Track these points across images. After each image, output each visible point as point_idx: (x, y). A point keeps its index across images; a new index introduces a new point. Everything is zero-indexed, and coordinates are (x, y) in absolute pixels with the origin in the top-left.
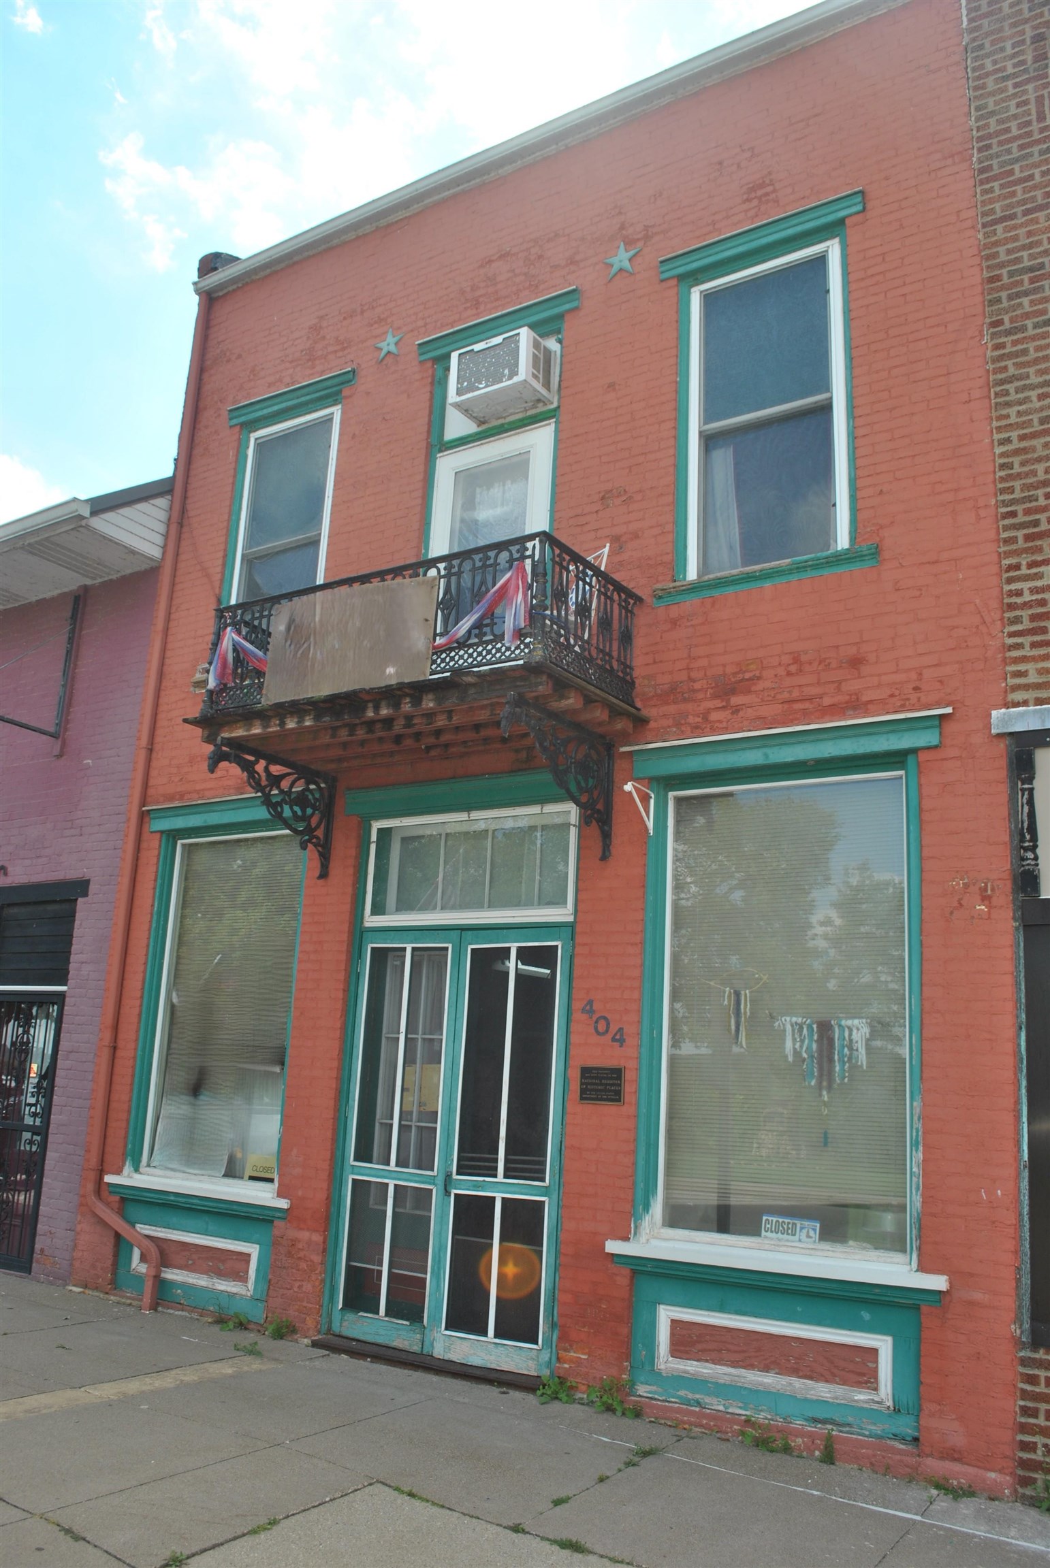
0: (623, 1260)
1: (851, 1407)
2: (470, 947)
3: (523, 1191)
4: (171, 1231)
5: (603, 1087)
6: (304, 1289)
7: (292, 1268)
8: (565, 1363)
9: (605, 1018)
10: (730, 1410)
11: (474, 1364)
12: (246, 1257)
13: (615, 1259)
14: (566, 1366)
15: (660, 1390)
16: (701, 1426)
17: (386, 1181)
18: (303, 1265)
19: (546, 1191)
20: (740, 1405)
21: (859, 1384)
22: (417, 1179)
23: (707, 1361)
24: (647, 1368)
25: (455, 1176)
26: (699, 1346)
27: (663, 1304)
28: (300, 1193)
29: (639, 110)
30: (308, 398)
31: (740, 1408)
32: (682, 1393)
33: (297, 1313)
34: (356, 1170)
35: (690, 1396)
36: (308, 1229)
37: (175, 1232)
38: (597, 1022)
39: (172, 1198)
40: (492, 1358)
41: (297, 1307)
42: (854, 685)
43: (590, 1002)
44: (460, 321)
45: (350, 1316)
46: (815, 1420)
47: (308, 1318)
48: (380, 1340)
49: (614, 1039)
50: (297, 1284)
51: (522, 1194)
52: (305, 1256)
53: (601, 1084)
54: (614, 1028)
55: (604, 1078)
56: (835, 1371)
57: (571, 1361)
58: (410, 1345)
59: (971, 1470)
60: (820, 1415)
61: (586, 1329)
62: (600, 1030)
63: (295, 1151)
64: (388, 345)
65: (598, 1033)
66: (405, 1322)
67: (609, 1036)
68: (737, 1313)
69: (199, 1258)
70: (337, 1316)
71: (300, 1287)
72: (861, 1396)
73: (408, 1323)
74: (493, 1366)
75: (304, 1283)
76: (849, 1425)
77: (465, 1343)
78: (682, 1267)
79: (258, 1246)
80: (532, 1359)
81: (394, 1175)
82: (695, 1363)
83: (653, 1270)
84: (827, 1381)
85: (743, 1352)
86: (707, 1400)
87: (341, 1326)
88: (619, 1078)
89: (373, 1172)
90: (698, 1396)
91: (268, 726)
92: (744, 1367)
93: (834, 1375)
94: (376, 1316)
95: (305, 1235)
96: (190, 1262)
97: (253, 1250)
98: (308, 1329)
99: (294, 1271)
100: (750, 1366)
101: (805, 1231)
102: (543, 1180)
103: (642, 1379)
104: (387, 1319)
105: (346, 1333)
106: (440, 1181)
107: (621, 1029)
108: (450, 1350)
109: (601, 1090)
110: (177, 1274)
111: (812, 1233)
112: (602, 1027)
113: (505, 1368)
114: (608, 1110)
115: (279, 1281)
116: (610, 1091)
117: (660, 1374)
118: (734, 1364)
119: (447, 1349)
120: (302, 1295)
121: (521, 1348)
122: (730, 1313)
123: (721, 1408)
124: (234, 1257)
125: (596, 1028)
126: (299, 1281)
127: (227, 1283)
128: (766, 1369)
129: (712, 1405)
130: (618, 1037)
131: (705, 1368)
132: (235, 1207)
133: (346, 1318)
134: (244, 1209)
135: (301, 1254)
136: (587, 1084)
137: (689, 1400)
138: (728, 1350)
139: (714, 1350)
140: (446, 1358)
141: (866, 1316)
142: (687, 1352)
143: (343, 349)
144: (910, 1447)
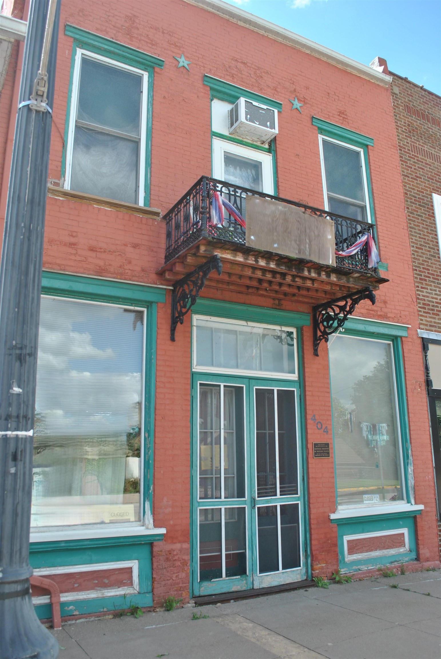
0: (335, 521)
1: (400, 554)
2: (255, 388)
3: (289, 500)
4: (56, 568)
5: (323, 451)
6: (180, 577)
7: (171, 567)
8: (317, 570)
9: (320, 422)
10: (369, 568)
11: (274, 585)
12: (129, 570)
13: (332, 521)
14: (317, 571)
15: (347, 569)
16: (367, 577)
17: (220, 507)
18: (178, 563)
19: (298, 499)
20: (371, 565)
21: (400, 546)
22: (236, 503)
23: (359, 553)
24: (342, 562)
25: (257, 499)
26: (356, 548)
27: (345, 535)
28: (171, 522)
29: (298, 47)
30: (130, 56)
31: (371, 566)
32: (354, 568)
33: (176, 592)
34: (201, 504)
35: (356, 568)
36: (179, 542)
37: (59, 568)
38: (317, 424)
39: (63, 545)
40: (282, 579)
41: (175, 588)
42: (385, 310)
43: (314, 416)
44: (224, 78)
45: (205, 584)
46: (392, 562)
47: (184, 593)
48: (223, 591)
49: (324, 431)
50: (175, 575)
51: (288, 502)
52: (179, 558)
53: (322, 450)
54: (324, 427)
55: (323, 448)
56: (394, 544)
57: (319, 568)
58: (241, 587)
59: (433, 563)
60: (393, 560)
61: (324, 553)
62: (319, 427)
63: (165, 499)
64: (183, 62)
65: (318, 429)
66: (237, 577)
67: (322, 430)
68: (368, 532)
69: (84, 581)
70: (196, 586)
71: (176, 576)
72: (402, 550)
73: (239, 577)
74: (283, 583)
75: (179, 574)
76: (400, 560)
77: (269, 577)
78: (354, 519)
79: (137, 561)
80: (299, 574)
81: (224, 503)
82: (356, 555)
83: (346, 522)
84: (392, 548)
85: (369, 546)
86: (362, 567)
87: (199, 591)
88: (328, 447)
89: (211, 504)
90: (359, 567)
91: (247, 259)
92: (370, 551)
93: (394, 545)
94: (221, 579)
95: (178, 546)
96: (76, 585)
97: (134, 565)
98: (185, 599)
99: (172, 568)
100: (371, 550)
101: (375, 499)
102: (297, 494)
103: (341, 567)
104: (227, 578)
105: (202, 594)
106: (249, 502)
107: (326, 427)
108: (262, 583)
109: (322, 453)
110: (66, 596)
111: (377, 499)
112: (319, 426)
113: (288, 582)
114: (325, 460)
115: (161, 577)
116: (325, 453)
117: (347, 563)
118: (367, 551)
119: (261, 583)
120: (179, 581)
121: (293, 571)
122: (366, 533)
123: (366, 569)
124: (117, 572)
125: (317, 427)
126: (176, 573)
127: (114, 590)
128: (376, 550)
129: (363, 568)
130: (325, 430)
131: (360, 556)
132: (122, 540)
133: (202, 585)
134: (131, 540)
135: (176, 558)
136: (316, 450)
137: (356, 570)
138: (365, 547)
139: (360, 548)
140: (261, 587)
141: (401, 523)
142: (353, 552)
143: (153, 45)
144: (415, 562)
